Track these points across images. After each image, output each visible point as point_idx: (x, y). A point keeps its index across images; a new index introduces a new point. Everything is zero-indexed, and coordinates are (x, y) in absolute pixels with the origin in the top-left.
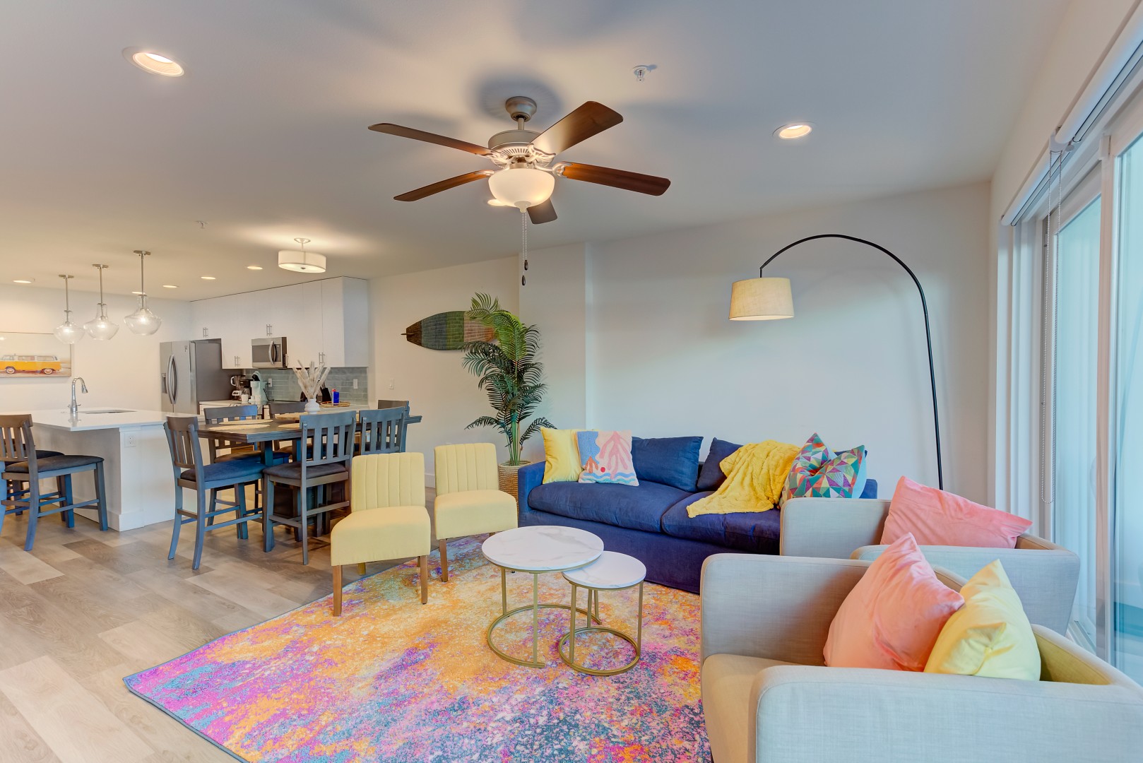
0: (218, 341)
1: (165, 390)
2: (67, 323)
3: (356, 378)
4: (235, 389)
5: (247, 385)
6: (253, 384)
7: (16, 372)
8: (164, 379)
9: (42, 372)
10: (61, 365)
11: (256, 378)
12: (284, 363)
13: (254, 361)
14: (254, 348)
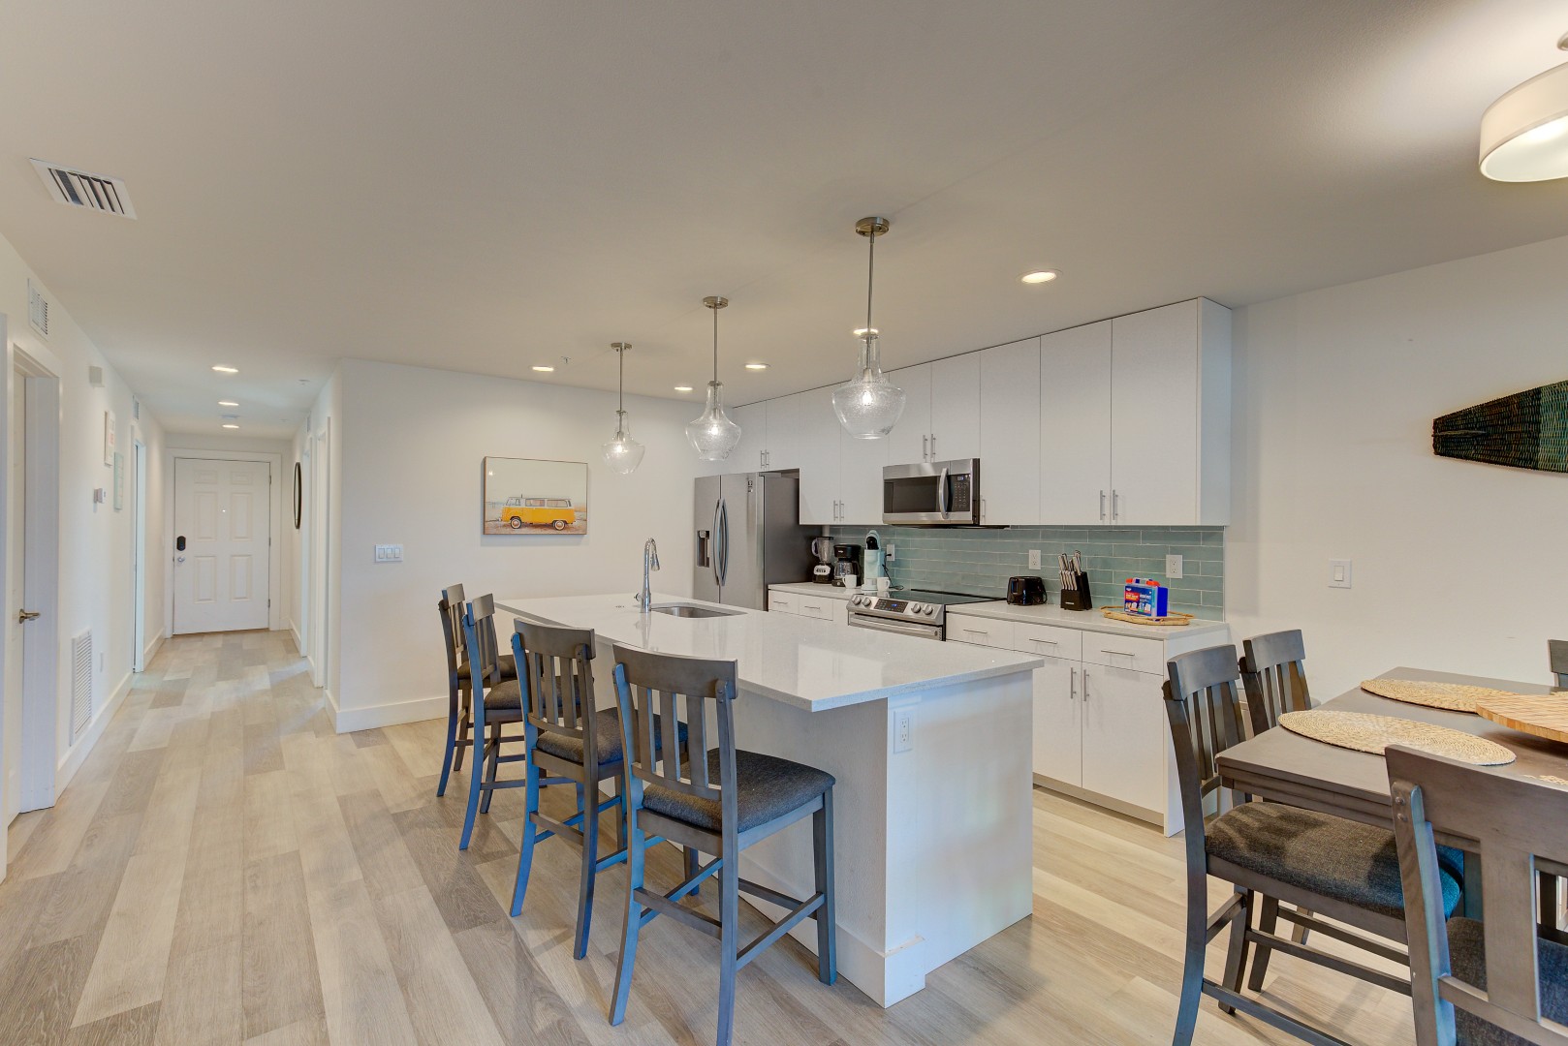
0: (793, 475)
1: (703, 560)
2: (620, 434)
3: (1175, 551)
4: (817, 561)
5: (853, 557)
6: (869, 555)
7: (523, 525)
8: (702, 543)
9: (551, 526)
10: (576, 514)
11: (872, 544)
12: (976, 515)
13: (889, 508)
14: (889, 485)
